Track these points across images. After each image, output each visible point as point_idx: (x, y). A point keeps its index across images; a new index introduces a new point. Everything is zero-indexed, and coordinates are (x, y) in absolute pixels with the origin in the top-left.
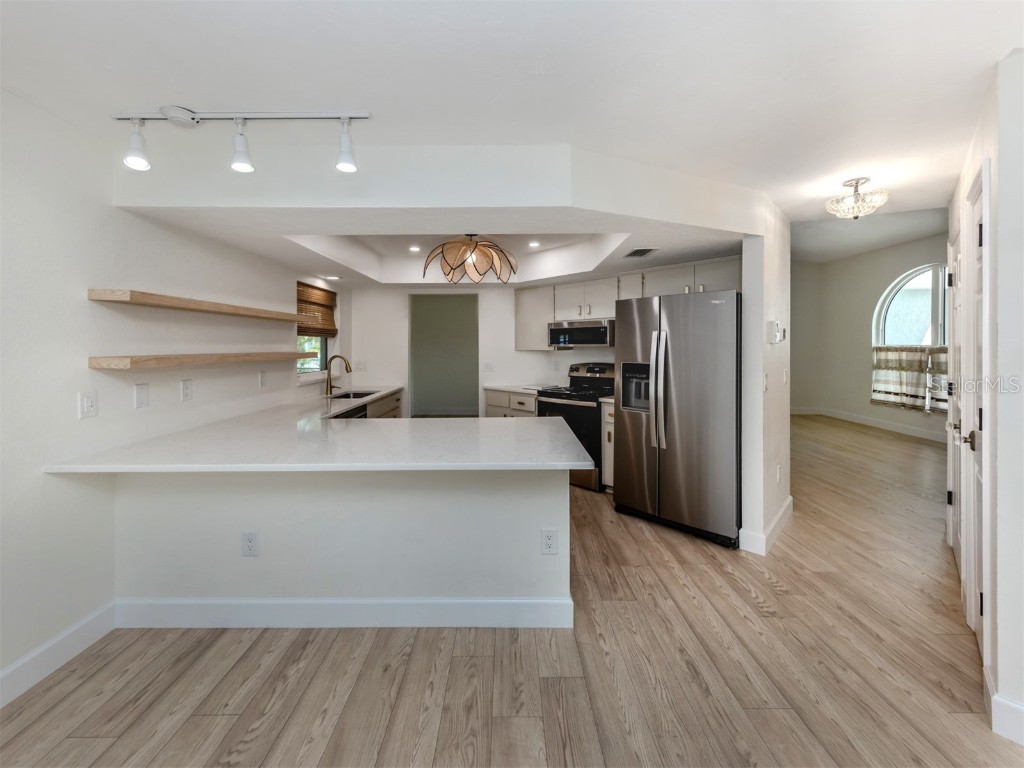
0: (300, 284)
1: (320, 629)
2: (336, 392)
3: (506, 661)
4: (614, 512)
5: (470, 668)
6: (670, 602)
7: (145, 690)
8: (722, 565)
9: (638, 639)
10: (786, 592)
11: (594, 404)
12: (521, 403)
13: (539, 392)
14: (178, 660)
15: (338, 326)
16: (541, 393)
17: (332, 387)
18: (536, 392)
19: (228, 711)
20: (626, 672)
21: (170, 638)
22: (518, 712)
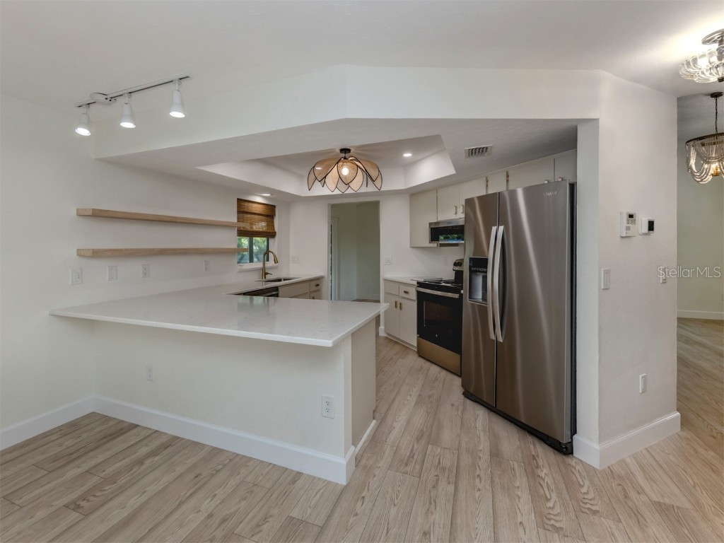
0: (239, 201)
1: (183, 439)
2: (269, 277)
3: (275, 495)
4: (462, 397)
5: (247, 492)
6: (451, 488)
7: (78, 450)
8: (538, 467)
9: (393, 511)
10: (595, 512)
11: (457, 296)
12: (406, 292)
13: (418, 283)
14: (104, 438)
15: (276, 230)
16: (420, 284)
17: (266, 274)
18: (415, 283)
19: (102, 475)
20: (360, 535)
21: (111, 423)
22: (252, 536)
